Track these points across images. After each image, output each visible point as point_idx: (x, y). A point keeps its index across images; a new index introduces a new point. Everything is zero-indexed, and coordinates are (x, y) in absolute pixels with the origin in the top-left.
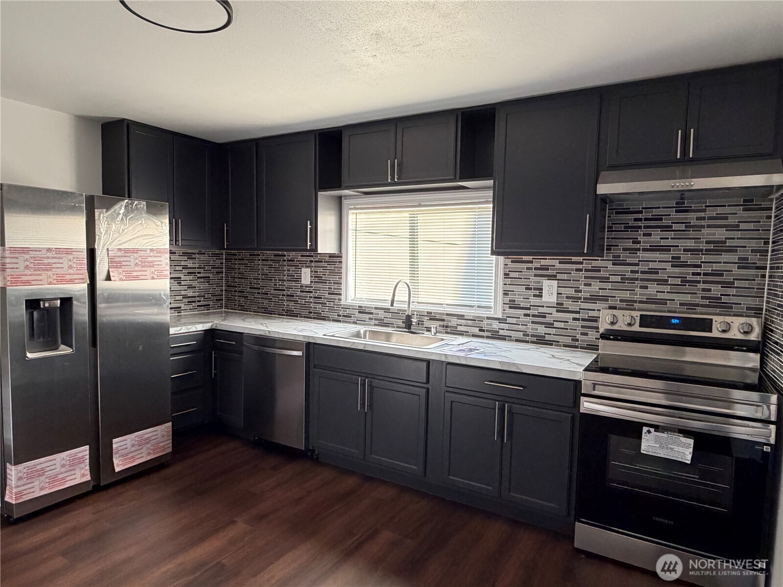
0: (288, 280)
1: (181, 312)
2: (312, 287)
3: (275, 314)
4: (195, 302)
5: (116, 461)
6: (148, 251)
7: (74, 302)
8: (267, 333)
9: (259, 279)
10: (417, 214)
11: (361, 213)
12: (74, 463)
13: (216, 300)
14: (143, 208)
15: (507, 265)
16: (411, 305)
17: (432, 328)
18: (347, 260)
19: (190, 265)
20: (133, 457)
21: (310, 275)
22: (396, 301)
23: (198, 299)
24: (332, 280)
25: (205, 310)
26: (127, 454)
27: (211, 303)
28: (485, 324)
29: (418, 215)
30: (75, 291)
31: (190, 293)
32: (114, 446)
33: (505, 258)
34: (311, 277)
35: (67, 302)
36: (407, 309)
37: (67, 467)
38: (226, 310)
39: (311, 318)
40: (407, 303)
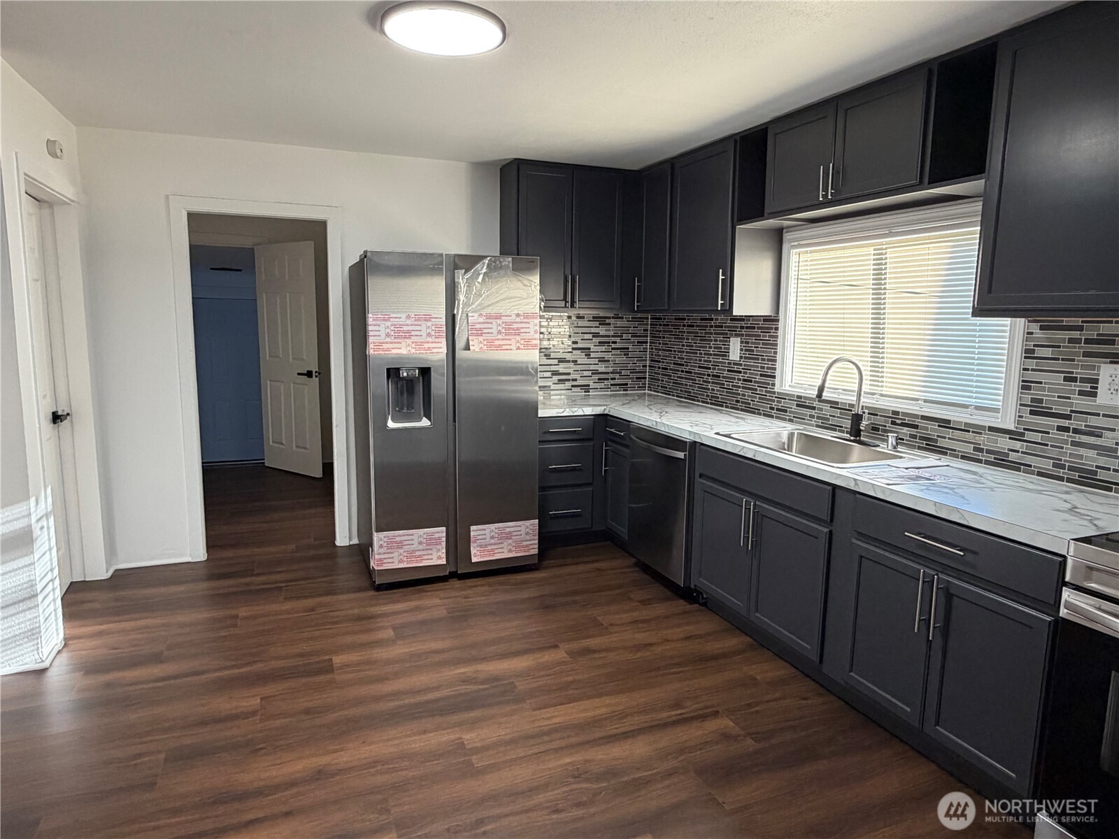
0: (715, 355)
1: (589, 392)
2: (741, 365)
3: (699, 401)
4: (608, 379)
5: (473, 551)
6: (514, 317)
7: (432, 374)
8: (654, 423)
9: (683, 352)
10: (886, 249)
11: (807, 252)
12: (432, 542)
13: (637, 378)
14: (508, 265)
15: (1032, 333)
16: (862, 398)
17: (890, 437)
18: (785, 327)
19: (602, 333)
20: (493, 550)
21: (739, 347)
22: (828, 388)
23: (612, 376)
24: (766, 356)
25: (620, 391)
26: (486, 546)
27: (630, 382)
28: (984, 440)
29: (888, 250)
30: (435, 361)
31: (601, 367)
32: (472, 534)
33: (1029, 321)
34: (741, 350)
35: (425, 372)
36: (854, 403)
37: (425, 545)
38: (650, 392)
39: (737, 409)
40: (856, 394)
